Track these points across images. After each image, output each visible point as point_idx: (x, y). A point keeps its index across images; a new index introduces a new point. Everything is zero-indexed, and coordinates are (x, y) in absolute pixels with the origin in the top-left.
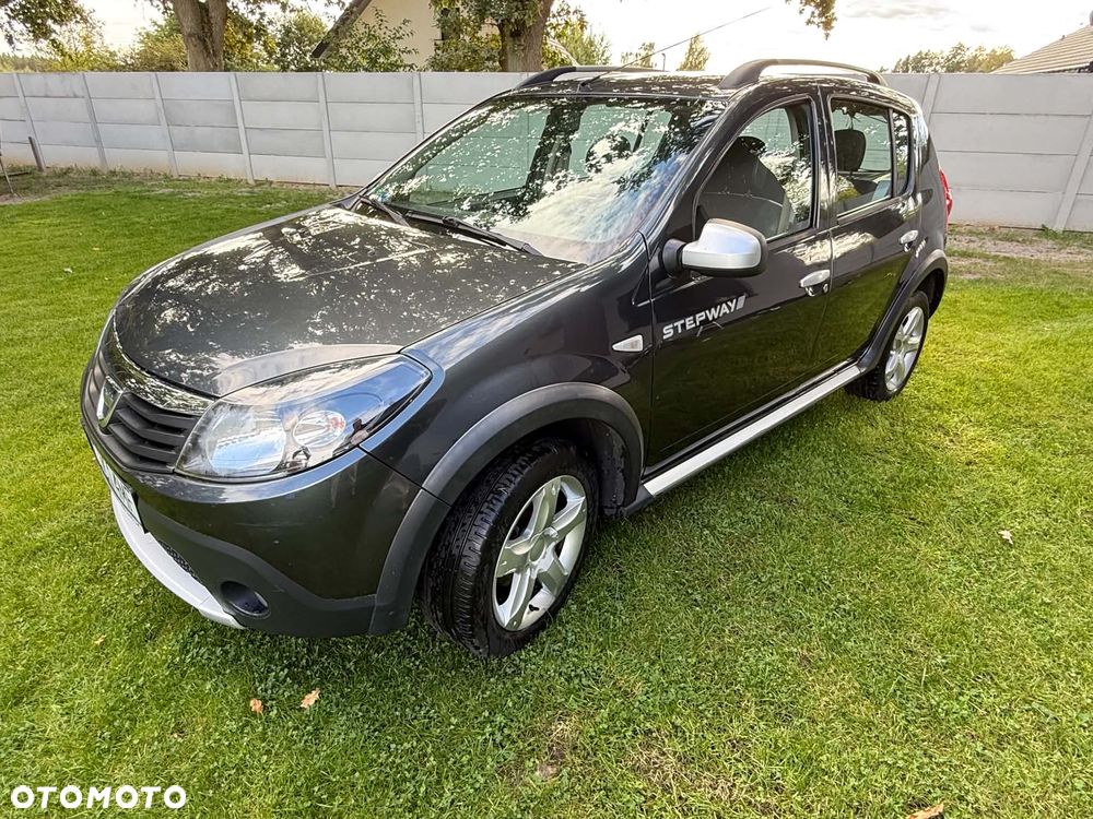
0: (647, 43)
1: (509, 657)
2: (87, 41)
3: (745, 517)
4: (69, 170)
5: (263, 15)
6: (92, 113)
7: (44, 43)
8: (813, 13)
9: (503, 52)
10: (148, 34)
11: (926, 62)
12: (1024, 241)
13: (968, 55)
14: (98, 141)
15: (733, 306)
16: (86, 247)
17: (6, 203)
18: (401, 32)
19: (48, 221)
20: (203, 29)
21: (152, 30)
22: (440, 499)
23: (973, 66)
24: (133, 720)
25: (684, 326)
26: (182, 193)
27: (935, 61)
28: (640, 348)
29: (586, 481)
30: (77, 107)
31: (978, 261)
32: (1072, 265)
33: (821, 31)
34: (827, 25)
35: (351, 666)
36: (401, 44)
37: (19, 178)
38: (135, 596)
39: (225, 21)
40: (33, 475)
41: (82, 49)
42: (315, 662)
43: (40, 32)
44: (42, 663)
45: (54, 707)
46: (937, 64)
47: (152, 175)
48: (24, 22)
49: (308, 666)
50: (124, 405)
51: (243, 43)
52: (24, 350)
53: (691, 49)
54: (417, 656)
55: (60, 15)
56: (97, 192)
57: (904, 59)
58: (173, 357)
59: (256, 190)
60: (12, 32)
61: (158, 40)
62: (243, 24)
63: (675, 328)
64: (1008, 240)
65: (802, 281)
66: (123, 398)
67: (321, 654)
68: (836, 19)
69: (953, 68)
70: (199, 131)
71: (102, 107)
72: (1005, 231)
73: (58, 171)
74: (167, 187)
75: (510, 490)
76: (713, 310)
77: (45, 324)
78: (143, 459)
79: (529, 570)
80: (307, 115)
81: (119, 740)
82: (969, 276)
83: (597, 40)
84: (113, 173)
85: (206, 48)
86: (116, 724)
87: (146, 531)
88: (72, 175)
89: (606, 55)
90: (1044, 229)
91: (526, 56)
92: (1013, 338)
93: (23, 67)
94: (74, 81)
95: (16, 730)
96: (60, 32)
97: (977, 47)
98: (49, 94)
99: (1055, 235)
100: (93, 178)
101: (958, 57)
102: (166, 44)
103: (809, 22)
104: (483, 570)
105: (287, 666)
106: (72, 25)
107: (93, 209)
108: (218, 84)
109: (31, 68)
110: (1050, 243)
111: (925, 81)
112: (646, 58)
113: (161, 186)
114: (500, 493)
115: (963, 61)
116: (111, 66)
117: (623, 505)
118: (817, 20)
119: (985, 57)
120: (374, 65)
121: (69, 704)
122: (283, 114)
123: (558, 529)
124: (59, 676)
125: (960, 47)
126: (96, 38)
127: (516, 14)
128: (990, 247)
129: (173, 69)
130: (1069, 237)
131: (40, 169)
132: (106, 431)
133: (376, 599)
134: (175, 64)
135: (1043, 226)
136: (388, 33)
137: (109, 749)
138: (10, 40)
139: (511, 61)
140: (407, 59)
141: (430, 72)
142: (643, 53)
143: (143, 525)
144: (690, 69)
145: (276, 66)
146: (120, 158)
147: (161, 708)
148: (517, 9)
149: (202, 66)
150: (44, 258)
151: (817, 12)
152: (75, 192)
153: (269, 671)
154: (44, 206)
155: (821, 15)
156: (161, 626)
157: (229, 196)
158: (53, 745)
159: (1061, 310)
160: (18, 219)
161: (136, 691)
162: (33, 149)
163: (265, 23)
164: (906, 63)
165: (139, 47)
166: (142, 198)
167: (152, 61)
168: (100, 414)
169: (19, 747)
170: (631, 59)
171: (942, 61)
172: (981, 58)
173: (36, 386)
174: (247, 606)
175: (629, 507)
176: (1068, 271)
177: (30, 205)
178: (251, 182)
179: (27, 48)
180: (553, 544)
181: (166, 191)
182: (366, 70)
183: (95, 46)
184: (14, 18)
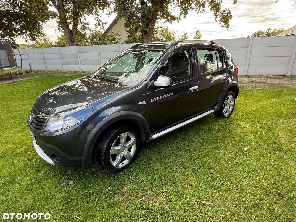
0: (185, 33)
1: (116, 174)
2: (45, 40)
3: (181, 145)
4: (38, 71)
5: (85, 32)
6: (44, 57)
7: (35, 42)
8: (223, 24)
9: (142, 38)
10: (59, 38)
11: (261, 33)
12: (279, 79)
13: (272, 31)
14: (45, 64)
15: (170, 95)
16: (39, 89)
17: (22, 79)
18: (118, 35)
19: (31, 83)
20: (71, 36)
21: (60, 37)
22: (95, 135)
23: (274, 34)
24: (33, 187)
25: (156, 99)
26: (64, 75)
27: (263, 33)
28: (145, 104)
29: (135, 134)
30: (41, 56)
31: (263, 84)
32: (289, 84)
33: (226, 28)
34: (227, 27)
35: (81, 176)
36: (117, 38)
37: (26, 73)
38: (37, 163)
39: (76, 34)
40: (20, 139)
41: (44, 42)
42: (73, 175)
43: (33, 39)
44: (16, 176)
45: (17, 184)
46: (264, 34)
47: (58, 71)
48: (30, 37)
49: (72, 176)
50: (34, 118)
51: (81, 39)
52: (22, 112)
53: (196, 34)
54: (96, 174)
55: (38, 35)
56: (44, 76)
57: (254, 33)
58: (50, 109)
59: (82, 74)
60: (27, 39)
61: (62, 39)
62: (80, 34)
63: (154, 100)
64: (274, 79)
65: (190, 89)
66: (34, 117)
67: (75, 174)
68: (229, 25)
69: (268, 35)
70: (69, 60)
71: (47, 56)
72: (274, 76)
73: (35, 71)
74: (61, 74)
75: (113, 134)
76: (164, 95)
77: (27, 106)
78: (37, 129)
79: (120, 154)
80: (94, 55)
81: (29, 191)
82: (260, 88)
83: (172, 33)
84: (48, 71)
85: (72, 41)
86: (29, 187)
87: (37, 145)
88: (39, 72)
89: (174, 36)
90: (285, 75)
91: (148, 39)
92: (264, 103)
93: (30, 47)
94: (40, 50)
95: (8, 188)
96: (38, 39)
97: (274, 29)
98: (34, 53)
99: (288, 77)
100: (44, 73)
101: (269, 32)
102: (63, 40)
103: (222, 26)
104: (106, 152)
105: (67, 176)
106: (41, 37)
107: (42, 80)
108: (74, 49)
109: (32, 47)
110: (286, 79)
111: (249, 40)
112: (185, 37)
113: (59, 74)
114: (111, 135)
115: (271, 33)
116: (50, 46)
117: (146, 140)
118: (224, 26)
119: (277, 31)
120: (111, 43)
121: (20, 184)
122: (89, 55)
123: (128, 145)
124: (19, 179)
125: (270, 29)
126: (47, 39)
127: (145, 29)
128: (269, 81)
129: (65, 46)
130: (292, 77)
131: (31, 71)
132: (31, 124)
133: (83, 158)
134: (65, 45)
135: (284, 75)
136: (114, 35)
137: (27, 192)
138: (26, 41)
139: (145, 40)
140: (119, 41)
141: (124, 44)
142: (184, 35)
143: (37, 143)
144: (197, 39)
145: (90, 44)
146: (50, 68)
147: (39, 184)
148: (145, 28)
149: (70, 45)
150: (29, 92)
151: (224, 24)
152: (39, 76)
153: (63, 177)
154: (31, 80)
155: (225, 24)
156: (42, 169)
157: (75, 76)
158: (16, 191)
159: (280, 95)
160: (25, 83)
161: (34, 181)
162: (30, 67)
163: (86, 34)
164: (255, 34)
165: (57, 41)
166: (54, 77)
167: (60, 45)
168: (30, 121)
169: (9, 192)
170: (181, 37)
171: (265, 33)
172: (276, 32)
173: (23, 120)
174: (57, 160)
175: (147, 141)
176: (286, 86)
177: (28, 80)
178: (81, 72)
179: (30, 43)
180: (127, 148)
181: (60, 75)
182: (109, 44)
183: (47, 41)
184: (27, 36)
